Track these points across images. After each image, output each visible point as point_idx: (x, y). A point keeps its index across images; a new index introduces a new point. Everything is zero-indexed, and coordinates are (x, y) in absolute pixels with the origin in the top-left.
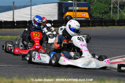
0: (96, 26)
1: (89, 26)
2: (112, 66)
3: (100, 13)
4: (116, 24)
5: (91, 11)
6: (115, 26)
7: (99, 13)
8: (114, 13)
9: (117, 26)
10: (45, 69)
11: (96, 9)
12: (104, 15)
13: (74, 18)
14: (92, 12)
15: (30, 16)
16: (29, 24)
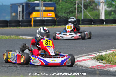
0: (62, 25)
1: (55, 25)
2: (78, 64)
3: (66, 13)
4: (81, 23)
5: (56, 11)
6: (80, 25)
7: (64, 13)
8: (79, 13)
11: (62, 9)
12: (70, 14)
13: (41, 17)
14: (58, 12)
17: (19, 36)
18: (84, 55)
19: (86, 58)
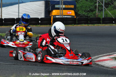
0: (83, 24)
1: (75, 24)
2: (100, 64)
3: (86, 11)
4: (101, 22)
5: (76, 9)
6: (101, 24)
7: (85, 11)
8: (99, 11)
9: (103, 23)
10: (36, 67)
11: (82, 7)
12: (90, 13)
13: (61, 15)
14: (78, 10)
15: (18, 14)
16: (16, 21)
17: (38, 34)
18: (105, 55)
19: (108, 58)
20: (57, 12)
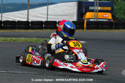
3: (124, 15)
5: (114, 12)
11: (120, 9)
13: (96, 19)
16: (45, 25)
20: (92, 14)
